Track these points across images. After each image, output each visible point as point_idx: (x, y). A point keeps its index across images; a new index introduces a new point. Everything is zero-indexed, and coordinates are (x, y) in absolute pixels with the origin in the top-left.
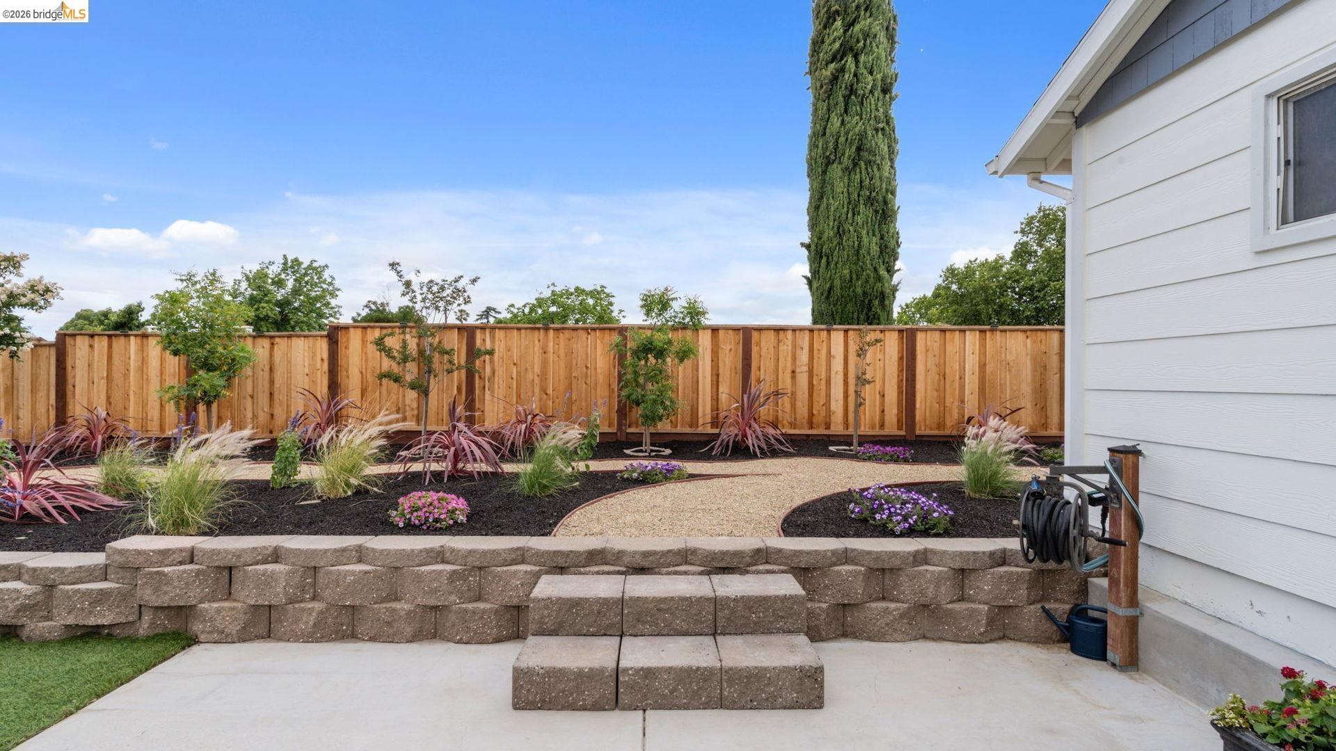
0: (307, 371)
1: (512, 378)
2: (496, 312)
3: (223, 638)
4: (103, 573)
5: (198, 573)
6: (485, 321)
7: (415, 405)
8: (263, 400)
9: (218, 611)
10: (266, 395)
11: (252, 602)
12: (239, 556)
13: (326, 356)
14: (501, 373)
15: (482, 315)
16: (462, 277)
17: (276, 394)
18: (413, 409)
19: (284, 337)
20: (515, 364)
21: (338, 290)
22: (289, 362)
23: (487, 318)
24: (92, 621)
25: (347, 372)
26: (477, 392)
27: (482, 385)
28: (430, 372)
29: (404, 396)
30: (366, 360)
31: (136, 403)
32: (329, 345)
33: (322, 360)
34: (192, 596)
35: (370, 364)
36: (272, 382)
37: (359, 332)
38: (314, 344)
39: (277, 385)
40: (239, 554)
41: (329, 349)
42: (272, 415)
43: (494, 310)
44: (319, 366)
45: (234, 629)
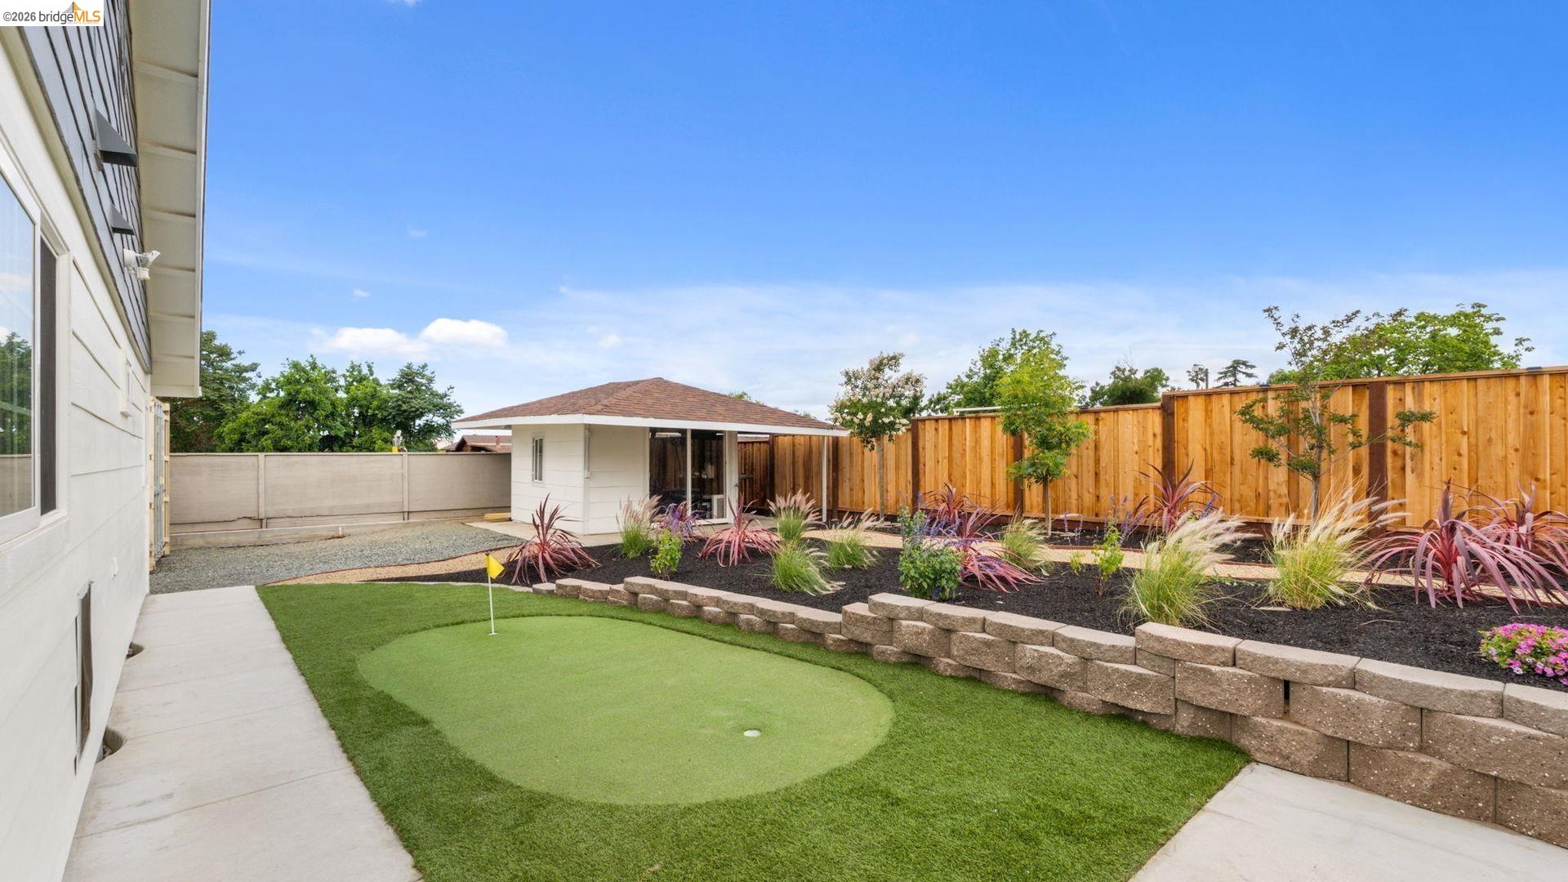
0: (1136, 448)
1: (1460, 455)
2: (1247, 366)
3: (1287, 764)
4: (1134, 656)
5: (1251, 680)
6: (1231, 379)
7: (1284, 490)
8: (1088, 480)
9: (1281, 731)
10: (1092, 475)
11: (1329, 732)
12: (1305, 672)
13: (1158, 430)
14: (1435, 446)
15: (1226, 373)
16: (1358, 312)
17: (1102, 473)
18: (1280, 496)
19: (1109, 411)
20: (1464, 433)
21: (1067, 359)
22: (1116, 439)
23: (1234, 375)
24: (1130, 704)
25: (1186, 448)
26: (1390, 474)
27: (1399, 464)
28: (1321, 447)
29: (1266, 478)
30: (1212, 434)
31: (971, 481)
32: (1164, 418)
33: (1155, 435)
34: (1246, 705)
35: (1217, 439)
36: (1097, 461)
37: (1201, 401)
38: (1145, 418)
39: (1103, 464)
40: (1305, 669)
41: (1163, 423)
42: (1098, 497)
43: (1244, 363)
44: (1150, 443)
45: (1305, 758)
